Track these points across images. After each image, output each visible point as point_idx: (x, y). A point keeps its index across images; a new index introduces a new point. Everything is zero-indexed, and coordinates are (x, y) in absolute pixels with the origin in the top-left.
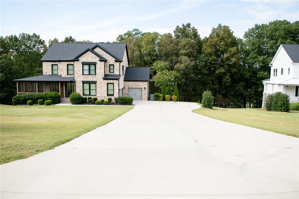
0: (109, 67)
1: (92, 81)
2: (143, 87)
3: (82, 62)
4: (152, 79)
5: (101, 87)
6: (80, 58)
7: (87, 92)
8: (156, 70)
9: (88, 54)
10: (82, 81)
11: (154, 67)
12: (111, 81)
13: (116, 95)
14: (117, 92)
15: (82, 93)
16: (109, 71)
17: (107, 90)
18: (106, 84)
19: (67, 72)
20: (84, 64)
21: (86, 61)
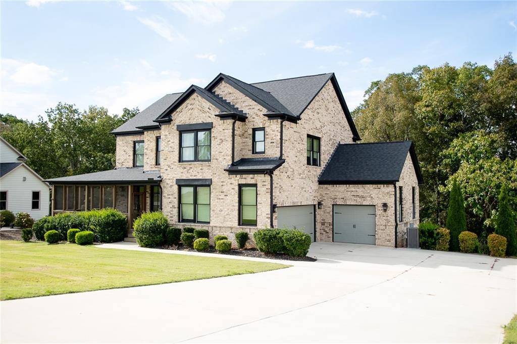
0: (251, 137)
1: (201, 178)
2: (378, 203)
3: (178, 126)
4: (445, 186)
5: (222, 196)
6: (174, 116)
7: (188, 212)
8: (460, 160)
9: (193, 102)
10: (177, 180)
11: (452, 152)
12: (249, 179)
13: (263, 223)
14: (264, 215)
15: (177, 214)
16: (251, 149)
17: (237, 208)
18: (237, 188)
19: (155, 158)
20: (183, 130)
21: (187, 122)
